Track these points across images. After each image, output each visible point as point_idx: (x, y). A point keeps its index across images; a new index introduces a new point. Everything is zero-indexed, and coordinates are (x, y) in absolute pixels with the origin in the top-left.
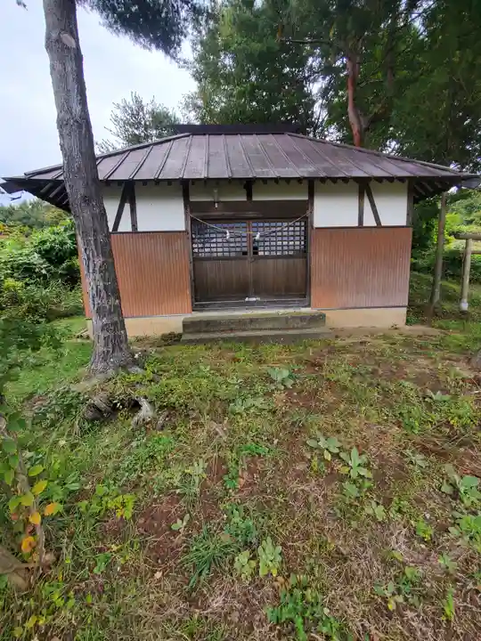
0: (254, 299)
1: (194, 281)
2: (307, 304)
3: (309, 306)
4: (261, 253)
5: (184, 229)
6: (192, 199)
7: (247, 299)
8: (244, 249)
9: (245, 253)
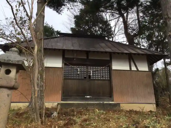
0: (89, 97)
1: (64, 87)
2: (112, 100)
3: (113, 101)
4: (92, 78)
5: (61, 67)
6: (66, 57)
7: (86, 97)
8: (85, 76)
9: (85, 78)
